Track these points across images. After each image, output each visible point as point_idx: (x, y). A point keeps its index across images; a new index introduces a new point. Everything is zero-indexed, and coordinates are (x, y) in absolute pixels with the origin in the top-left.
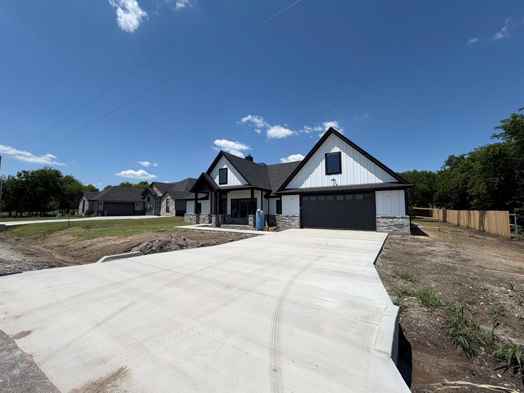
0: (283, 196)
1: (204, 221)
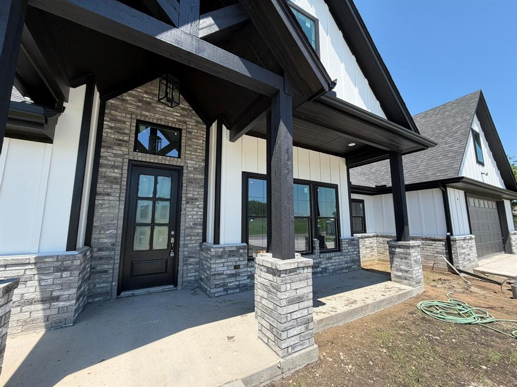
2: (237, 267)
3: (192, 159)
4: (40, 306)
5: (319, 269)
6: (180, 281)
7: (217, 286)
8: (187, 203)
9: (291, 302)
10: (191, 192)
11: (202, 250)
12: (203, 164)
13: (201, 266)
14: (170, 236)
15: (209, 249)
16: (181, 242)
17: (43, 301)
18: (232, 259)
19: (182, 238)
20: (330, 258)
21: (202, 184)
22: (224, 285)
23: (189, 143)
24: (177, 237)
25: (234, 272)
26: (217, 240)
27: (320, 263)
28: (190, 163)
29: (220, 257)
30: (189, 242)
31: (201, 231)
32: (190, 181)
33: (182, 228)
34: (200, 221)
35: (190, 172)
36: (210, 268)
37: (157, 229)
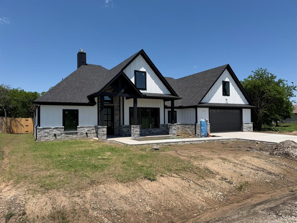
0: (198, 108)
1: (87, 136)
2: (128, 130)
3: (116, 104)
4: (96, 134)
5: (151, 132)
6: (115, 134)
7: (124, 134)
8: (116, 115)
9: (136, 131)
10: (116, 112)
11: (119, 127)
12: (119, 105)
13: (120, 130)
14: (111, 124)
15: (122, 126)
16: (115, 125)
17: (96, 133)
18: (127, 128)
19: (115, 124)
20: (155, 130)
21: (119, 110)
22: (125, 134)
23: (115, 99)
24: (113, 123)
25: (128, 131)
26: (123, 124)
27: (152, 131)
28: (116, 105)
29: (124, 128)
30: (116, 125)
31: (119, 122)
32: (116, 109)
33: (115, 121)
34: (119, 119)
35: (116, 107)
36: (122, 130)
37: (109, 122)
